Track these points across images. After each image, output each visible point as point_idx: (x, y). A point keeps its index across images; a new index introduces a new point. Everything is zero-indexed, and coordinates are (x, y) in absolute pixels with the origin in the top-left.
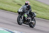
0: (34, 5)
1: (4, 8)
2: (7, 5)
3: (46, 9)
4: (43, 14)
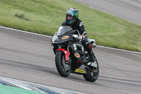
3: (53, 7)
4: (42, 22)
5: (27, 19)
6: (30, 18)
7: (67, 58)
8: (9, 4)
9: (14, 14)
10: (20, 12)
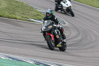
7: (53, 39)
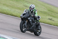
0: (49, 10)
1: (13, 14)
2: (17, 10)
5: (53, 21)
6: (54, 20)
8: (46, 14)
9: (48, 18)
10: (50, 18)
